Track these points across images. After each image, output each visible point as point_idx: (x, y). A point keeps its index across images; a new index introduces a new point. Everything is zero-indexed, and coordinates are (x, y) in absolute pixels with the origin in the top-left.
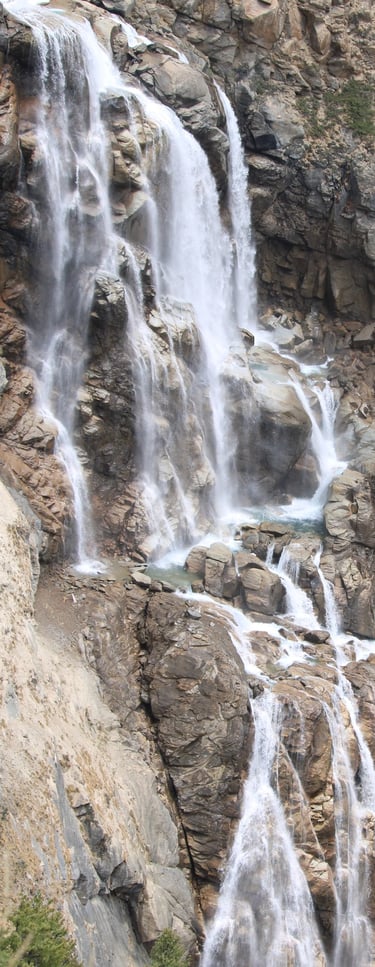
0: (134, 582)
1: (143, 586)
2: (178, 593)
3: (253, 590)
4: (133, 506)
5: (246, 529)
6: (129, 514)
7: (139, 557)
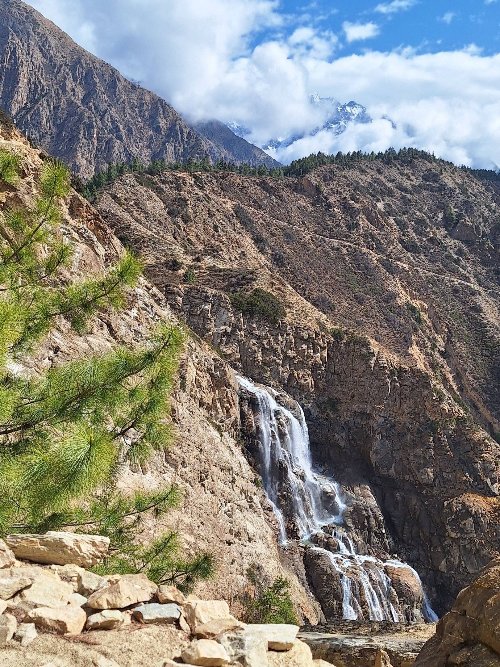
0: (300, 546)
1: (303, 547)
2: (312, 548)
3: (332, 545)
4: (294, 524)
5: (324, 527)
6: (294, 526)
7: (298, 538)
